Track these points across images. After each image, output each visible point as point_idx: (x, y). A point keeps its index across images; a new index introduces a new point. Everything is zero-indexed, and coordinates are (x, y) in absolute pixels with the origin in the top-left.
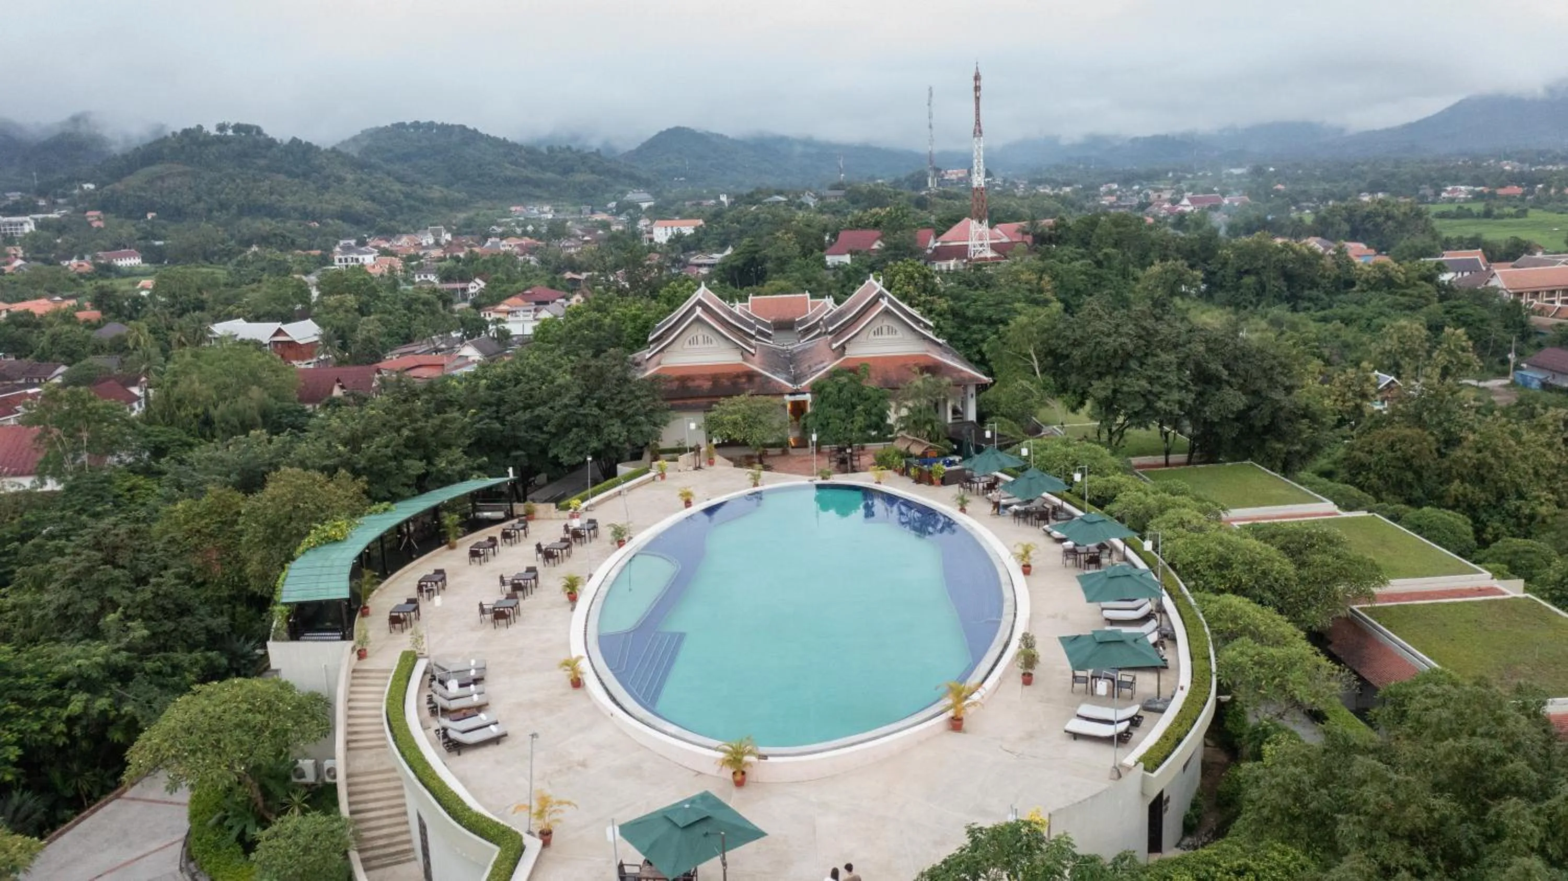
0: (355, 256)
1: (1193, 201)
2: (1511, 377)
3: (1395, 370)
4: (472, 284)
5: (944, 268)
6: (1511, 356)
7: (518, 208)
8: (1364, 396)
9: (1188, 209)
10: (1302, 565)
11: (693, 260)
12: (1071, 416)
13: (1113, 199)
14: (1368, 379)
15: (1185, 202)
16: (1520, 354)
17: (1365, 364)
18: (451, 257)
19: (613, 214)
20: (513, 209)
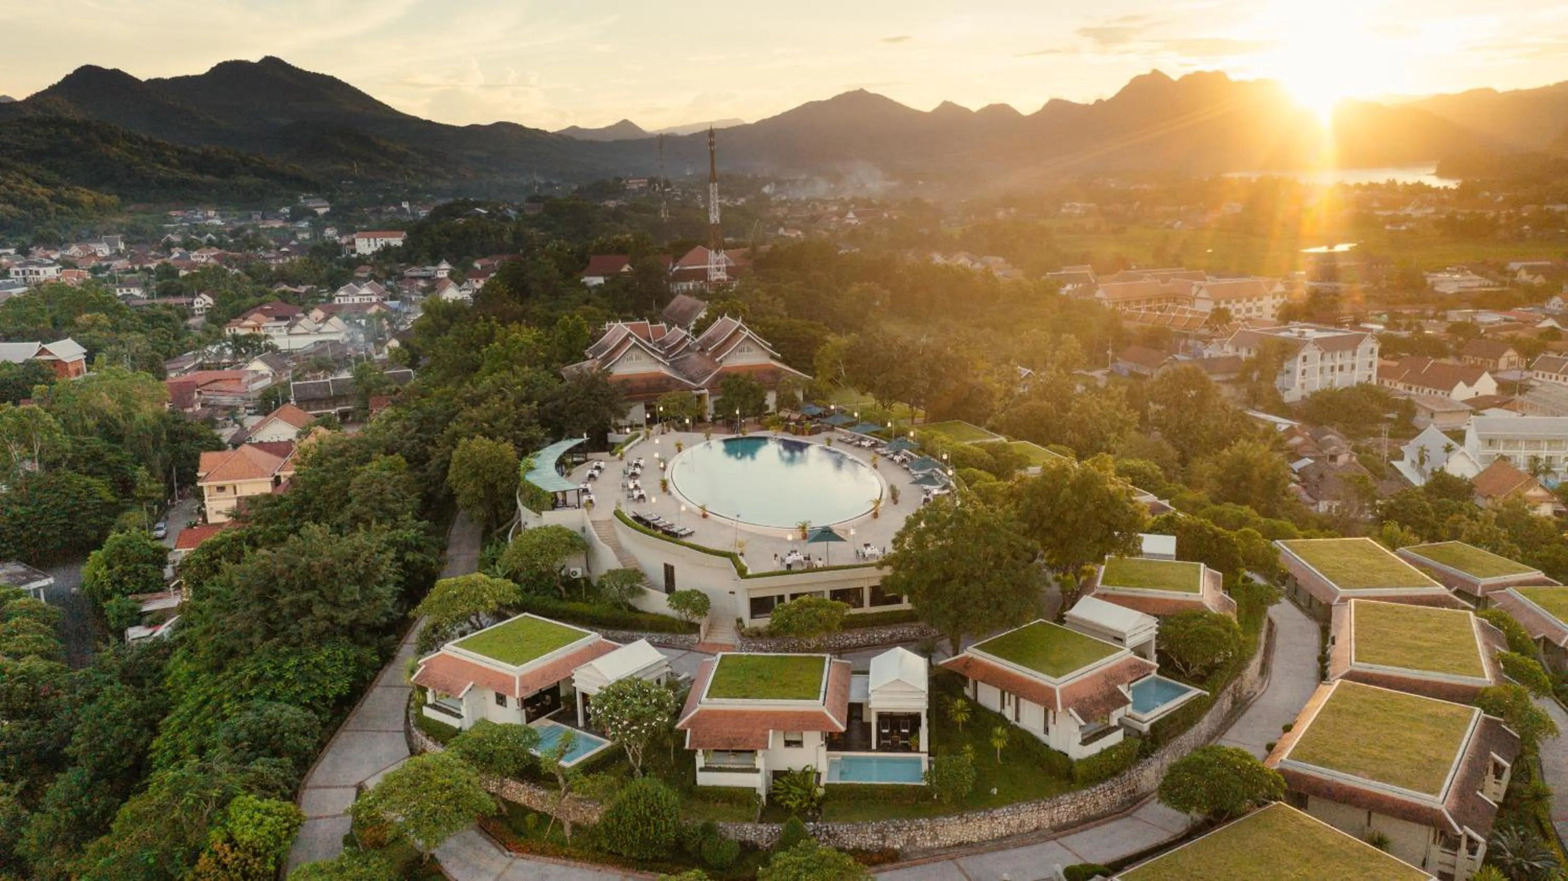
0: (35, 268)
1: (857, 215)
2: (1110, 368)
3: (1031, 364)
4: (198, 300)
5: (685, 288)
6: (1110, 352)
7: (179, 213)
8: (1012, 382)
9: (854, 222)
10: (996, 458)
11: (407, 273)
12: (862, 398)
13: (785, 211)
14: (1015, 372)
15: (851, 215)
16: (1115, 350)
17: (1012, 362)
18: (142, 269)
19: (286, 220)
20: (173, 213)
